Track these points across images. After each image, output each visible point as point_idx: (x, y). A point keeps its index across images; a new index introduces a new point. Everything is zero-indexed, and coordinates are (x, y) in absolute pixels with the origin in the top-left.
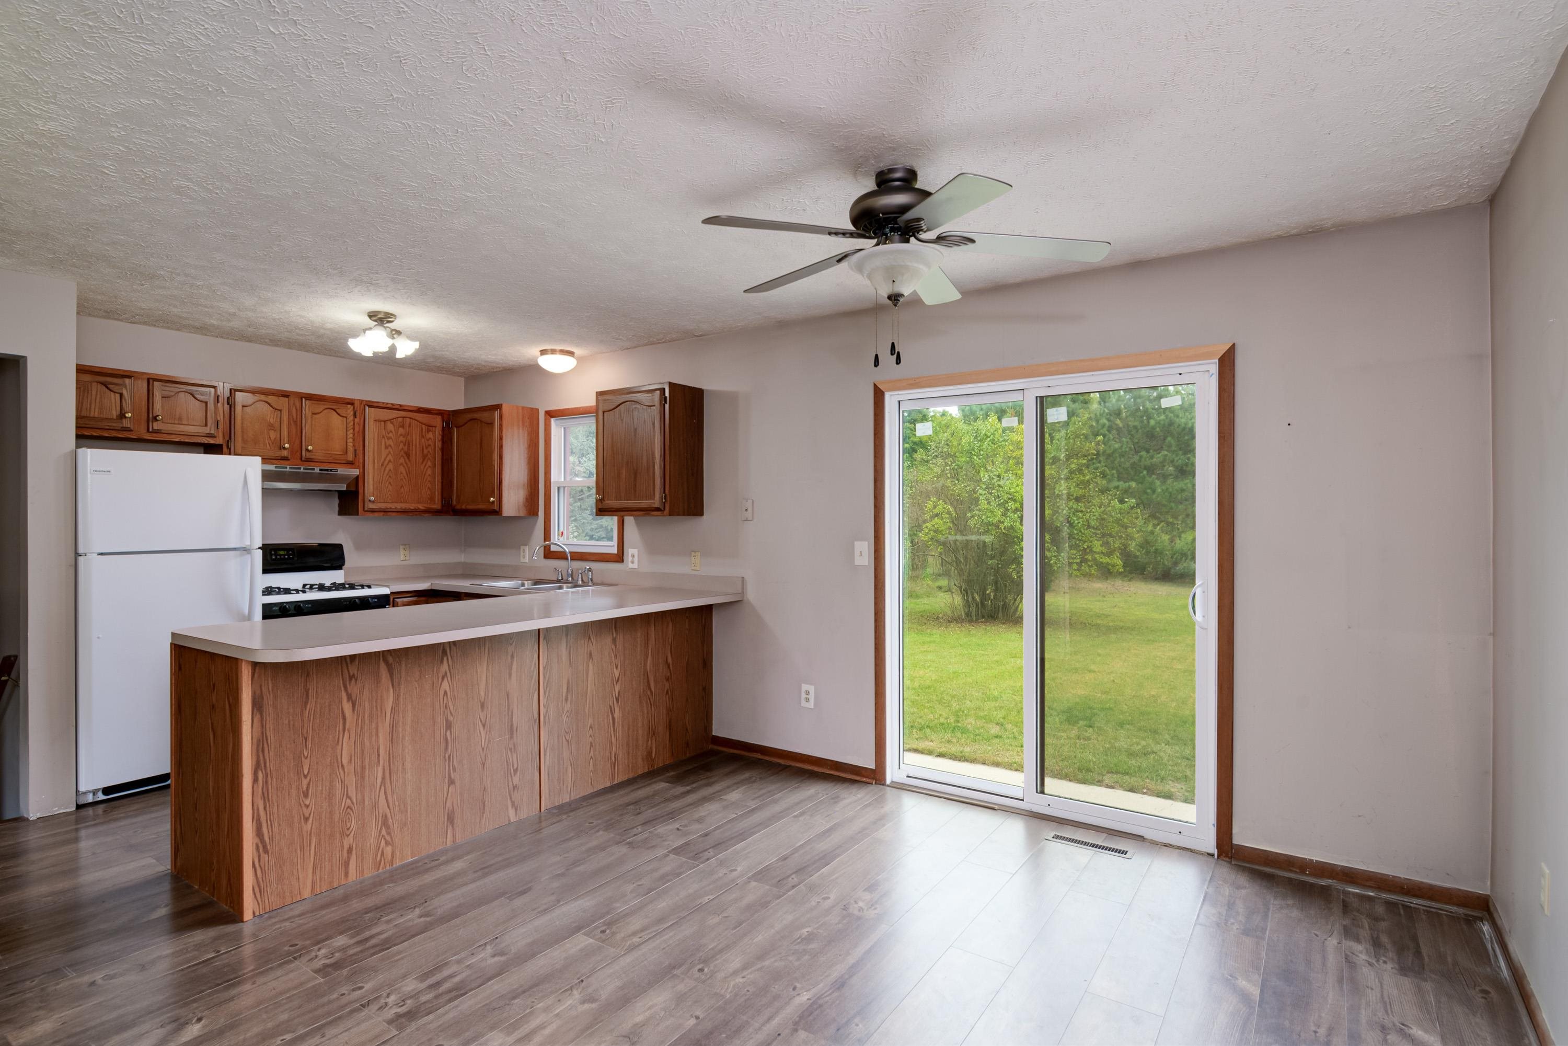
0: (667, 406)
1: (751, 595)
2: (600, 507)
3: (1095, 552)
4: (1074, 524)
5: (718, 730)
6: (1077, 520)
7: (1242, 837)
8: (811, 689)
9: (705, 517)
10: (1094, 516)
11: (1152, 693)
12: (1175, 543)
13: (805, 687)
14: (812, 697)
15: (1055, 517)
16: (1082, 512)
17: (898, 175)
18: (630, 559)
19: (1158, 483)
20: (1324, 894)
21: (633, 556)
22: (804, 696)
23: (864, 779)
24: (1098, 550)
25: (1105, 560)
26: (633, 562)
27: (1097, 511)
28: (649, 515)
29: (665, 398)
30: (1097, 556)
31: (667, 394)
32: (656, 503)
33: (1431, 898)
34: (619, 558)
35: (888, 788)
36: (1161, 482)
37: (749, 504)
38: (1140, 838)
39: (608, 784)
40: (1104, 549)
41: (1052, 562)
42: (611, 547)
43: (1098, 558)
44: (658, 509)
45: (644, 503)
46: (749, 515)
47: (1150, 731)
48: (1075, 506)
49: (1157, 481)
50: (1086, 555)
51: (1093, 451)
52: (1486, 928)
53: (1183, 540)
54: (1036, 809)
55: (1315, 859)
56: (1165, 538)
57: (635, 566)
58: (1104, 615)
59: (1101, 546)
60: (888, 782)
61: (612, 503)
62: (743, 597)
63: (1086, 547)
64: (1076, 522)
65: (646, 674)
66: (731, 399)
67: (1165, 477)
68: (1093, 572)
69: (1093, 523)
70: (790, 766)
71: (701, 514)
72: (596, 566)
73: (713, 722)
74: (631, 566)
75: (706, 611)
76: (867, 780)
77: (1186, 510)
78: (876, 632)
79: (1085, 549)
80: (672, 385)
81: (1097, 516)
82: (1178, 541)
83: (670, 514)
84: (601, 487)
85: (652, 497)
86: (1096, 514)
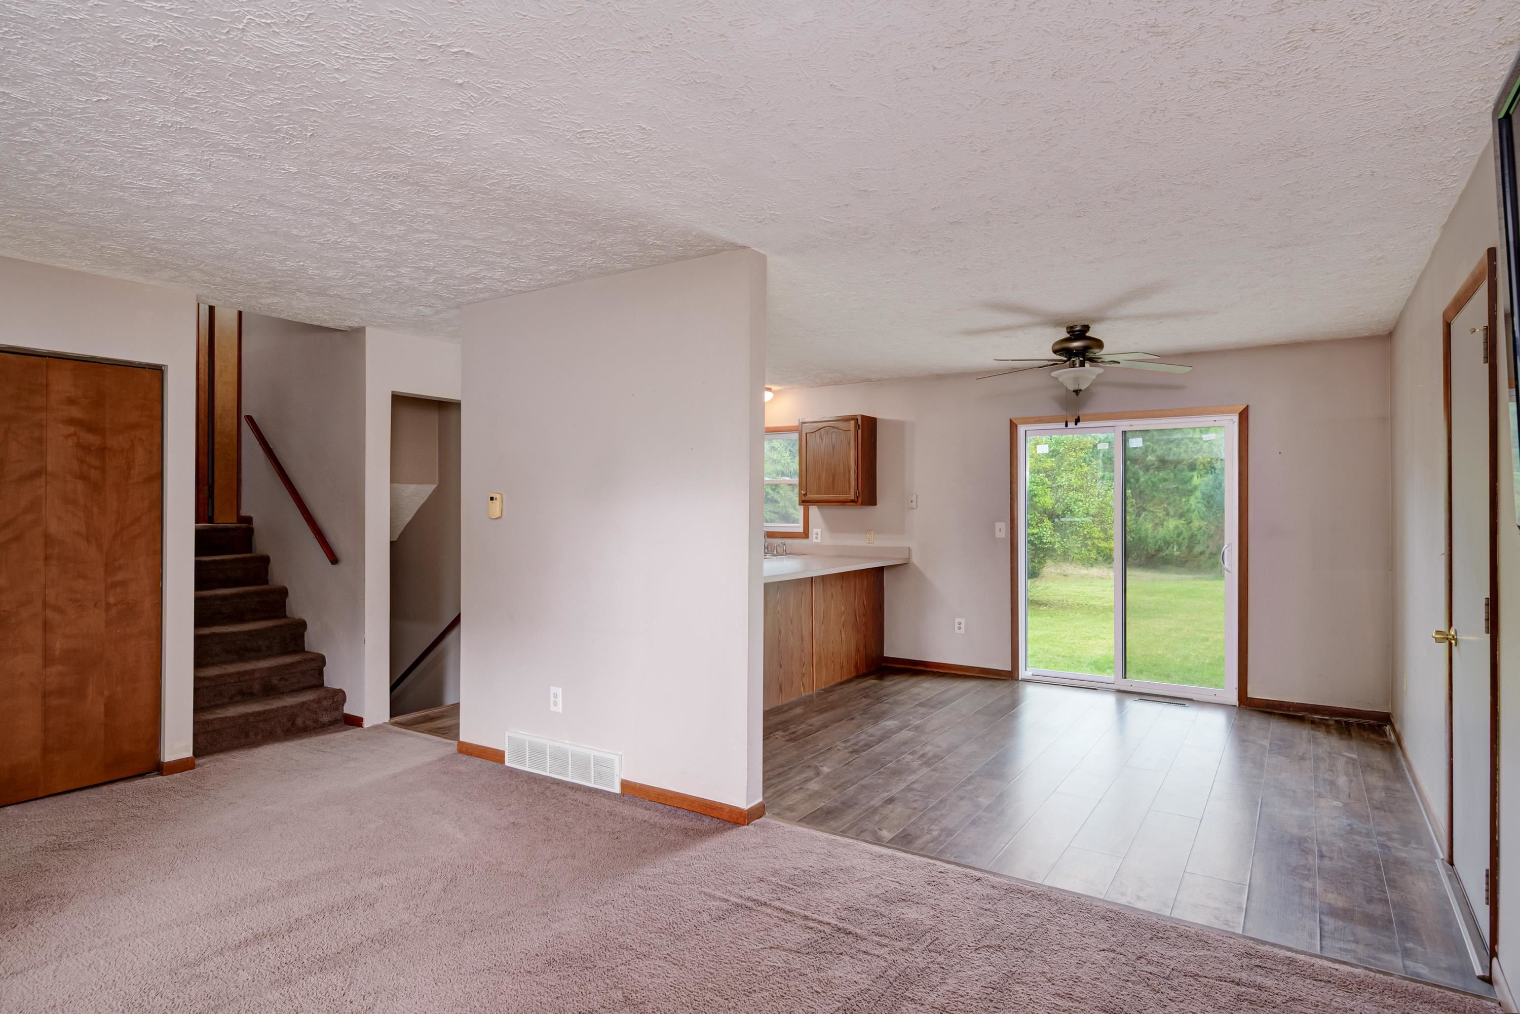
0: (860, 431)
1: (915, 560)
2: (803, 499)
3: (1094, 538)
4: (1075, 513)
5: (887, 653)
6: (1078, 508)
7: (1253, 693)
8: (962, 621)
9: (877, 505)
10: (1093, 505)
11: (1159, 653)
12: (1158, 532)
13: (957, 620)
14: (963, 626)
15: (1056, 506)
16: (1082, 501)
17: (1078, 329)
18: (815, 536)
19: (1141, 473)
20: (1301, 720)
21: (817, 534)
22: (957, 625)
23: (1003, 678)
24: (1096, 536)
25: (1103, 544)
26: (817, 538)
27: (1097, 501)
28: (845, 505)
29: (859, 425)
30: (1096, 541)
31: (860, 422)
32: (852, 497)
33: (1359, 717)
34: (806, 534)
35: (1020, 682)
36: (1144, 471)
37: (914, 498)
38: (1191, 700)
39: (840, 681)
40: (1102, 535)
41: (1056, 547)
42: (799, 527)
43: (1096, 543)
44: (852, 501)
45: (842, 497)
46: (914, 504)
47: (1164, 675)
48: (1076, 496)
49: (1140, 471)
50: (1086, 540)
51: (1090, 445)
52: (1388, 728)
53: (1165, 527)
54: (1122, 688)
55: (1295, 702)
56: (1149, 526)
57: (819, 541)
58: (1098, 597)
59: (1099, 532)
60: (1020, 679)
61: (810, 496)
62: (909, 560)
63: (1086, 533)
64: (1077, 510)
65: (855, 611)
66: (899, 426)
67: (1147, 469)
68: (1092, 555)
69: (1092, 512)
70: (947, 673)
71: (875, 504)
72: (788, 541)
73: (885, 647)
74: (815, 541)
75: (881, 570)
76: (1006, 678)
77: (1167, 499)
78: (1011, 581)
79: (1085, 535)
80: (863, 417)
81: (1096, 505)
82: (1161, 529)
83: (862, 505)
84: (804, 485)
85: (849, 492)
86: (1095, 503)
